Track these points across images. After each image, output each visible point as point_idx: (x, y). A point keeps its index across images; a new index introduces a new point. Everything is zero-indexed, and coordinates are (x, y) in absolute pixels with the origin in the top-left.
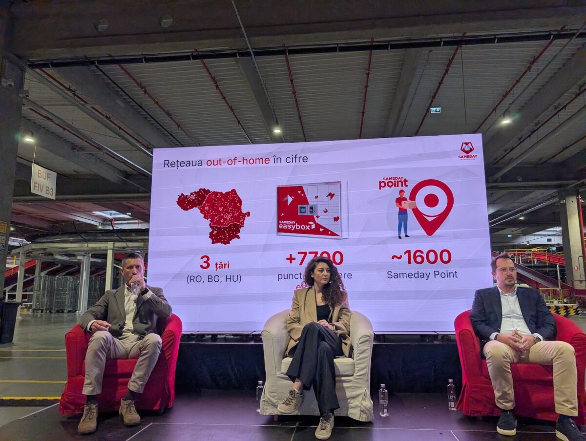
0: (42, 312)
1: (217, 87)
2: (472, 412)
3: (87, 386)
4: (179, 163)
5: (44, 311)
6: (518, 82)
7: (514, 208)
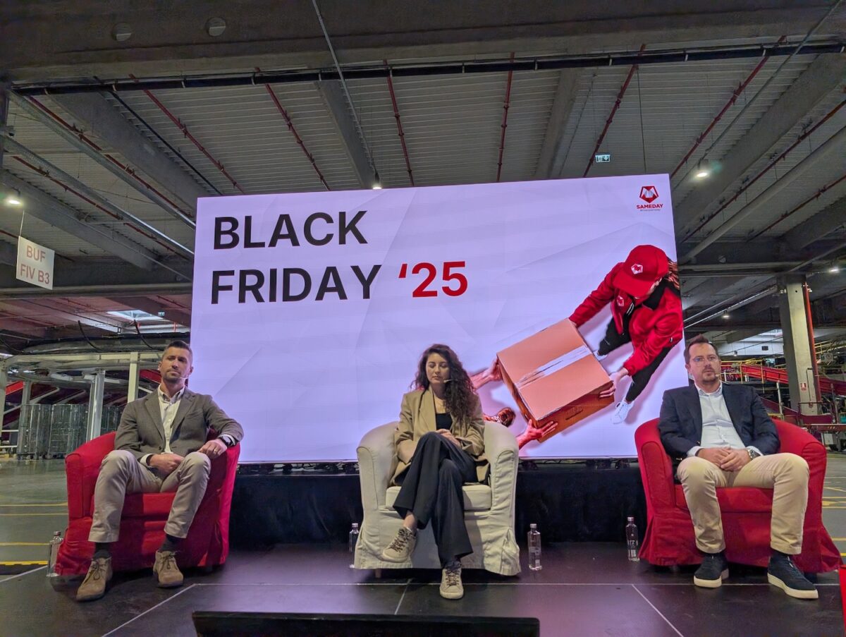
0: (32, 458)
1: (290, 125)
2: (663, 560)
3: (96, 528)
5: (35, 457)
6: (717, 119)
7: (715, 302)
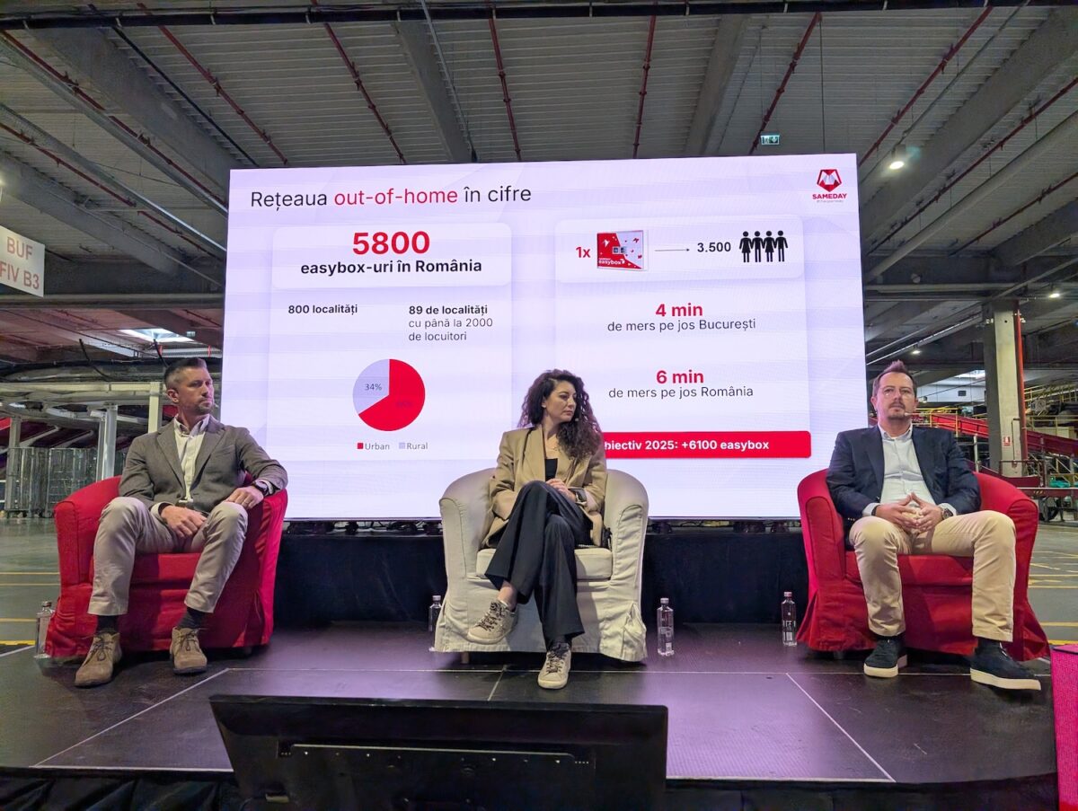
0: (25, 516)
1: (359, 83)
2: (826, 644)
3: (98, 598)
4: (280, 199)
5: (29, 514)
6: (920, 92)
7: (904, 334)
